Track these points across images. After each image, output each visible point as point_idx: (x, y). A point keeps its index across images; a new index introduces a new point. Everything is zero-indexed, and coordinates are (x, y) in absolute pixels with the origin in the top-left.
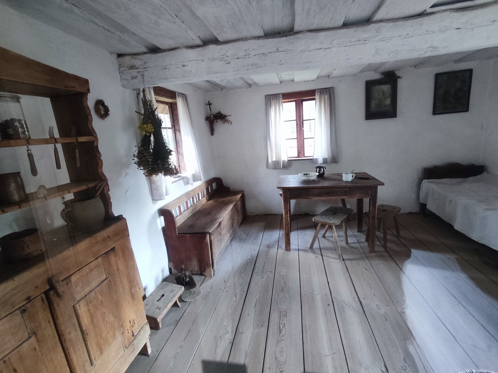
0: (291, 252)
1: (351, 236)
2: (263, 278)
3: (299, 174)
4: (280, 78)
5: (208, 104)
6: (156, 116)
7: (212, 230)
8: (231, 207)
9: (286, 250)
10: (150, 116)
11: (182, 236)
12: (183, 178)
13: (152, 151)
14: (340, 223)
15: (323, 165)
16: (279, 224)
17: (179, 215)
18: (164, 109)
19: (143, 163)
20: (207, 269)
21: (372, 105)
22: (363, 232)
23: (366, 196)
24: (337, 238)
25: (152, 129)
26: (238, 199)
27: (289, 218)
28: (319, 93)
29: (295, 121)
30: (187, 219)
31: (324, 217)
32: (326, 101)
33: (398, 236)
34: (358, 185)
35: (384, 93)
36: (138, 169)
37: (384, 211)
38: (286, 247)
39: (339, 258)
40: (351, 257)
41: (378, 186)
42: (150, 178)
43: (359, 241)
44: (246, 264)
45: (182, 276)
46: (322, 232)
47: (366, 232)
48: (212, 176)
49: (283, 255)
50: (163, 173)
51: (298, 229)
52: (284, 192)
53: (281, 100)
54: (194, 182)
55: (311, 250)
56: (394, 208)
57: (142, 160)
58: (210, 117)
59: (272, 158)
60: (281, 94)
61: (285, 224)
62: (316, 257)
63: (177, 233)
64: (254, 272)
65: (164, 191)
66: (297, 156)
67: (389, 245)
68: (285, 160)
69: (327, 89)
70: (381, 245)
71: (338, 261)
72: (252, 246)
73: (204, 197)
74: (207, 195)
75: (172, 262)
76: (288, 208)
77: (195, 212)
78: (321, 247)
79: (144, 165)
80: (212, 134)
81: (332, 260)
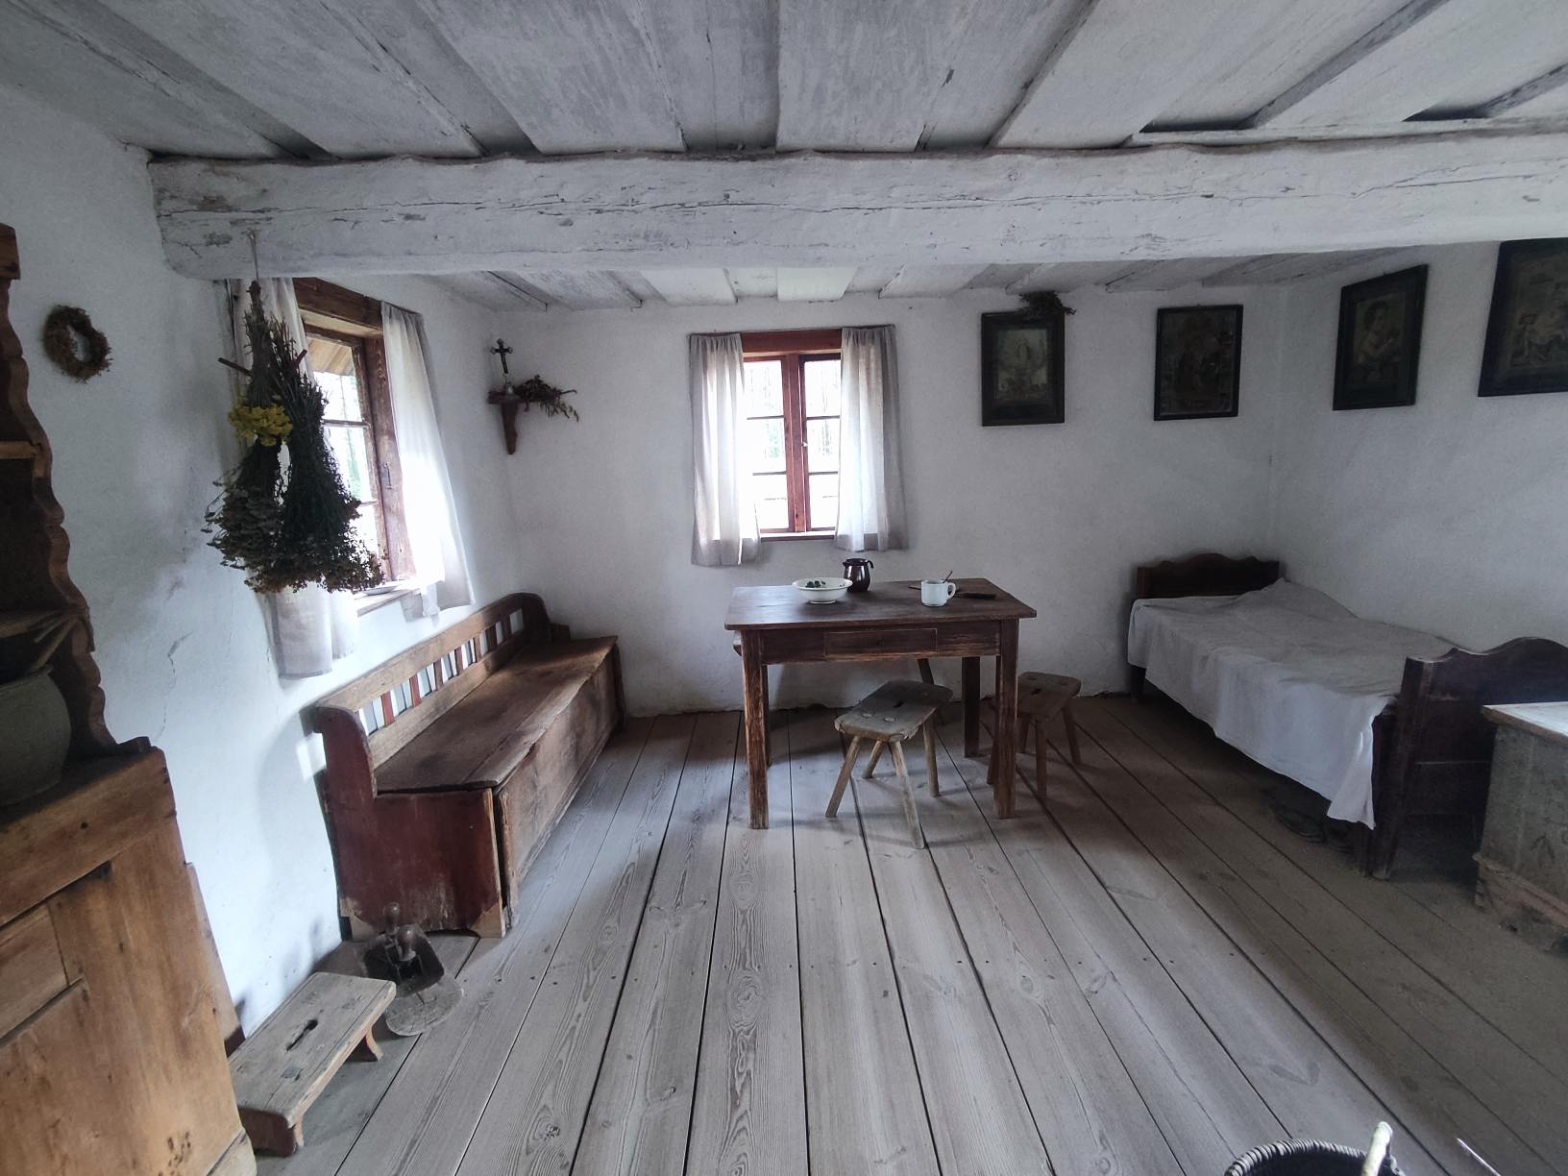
0: (769, 830)
1: (948, 771)
2: (677, 925)
3: (794, 583)
4: (734, 285)
5: (497, 351)
6: (302, 381)
7: (503, 776)
8: (570, 694)
9: (753, 826)
10: (280, 380)
11: (392, 802)
12: (402, 597)
13: (281, 501)
14: (917, 733)
15: (866, 557)
16: (730, 742)
17: (385, 726)
18: (336, 357)
20: (484, 912)
22: (980, 756)
23: (988, 648)
24: (908, 780)
25: (283, 425)
26: (597, 665)
27: (762, 721)
28: (851, 338)
29: (782, 420)
30: (415, 738)
31: (870, 715)
32: (873, 365)
33: (1075, 763)
34: (965, 616)
35: (1029, 350)
36: (224, 564)
37: (1037, 691)
38: (754, 817)
39: (913, 843)
40: (947, 835)
41: (1020, 620)
42: (275, 596)
43: (971, 785)
44: (624, 884)
45: (388, 943)
46: (864, 762)
47: (990, 756)
48: (510, 586)
49: (744, 844)
50: (323, 578)
51: (791, 756)
52: (747, 642)
53: (739, 353)
54: (442, 609)
55: (831, 822)
56: (1064, 681)
57: (242, 532)
58: (504, 393)
59: (709, 530)
60: (738, 332)
61: (750, 741)
62: (847, 843)
63: (374, 790)
64: (647, 909)
65: (328, 642)
66: (786, 525)
67: (1051, 791)
68: (750, 539)
69: (876, 331)
70: (1029, 792)
71: (910, 850)
72: (644, 821)
73: (476, 662)
74: (490, 654)
75: (354, 896)
76: (758, 689)
77: (444, 712)
78: (862, 810)
79: (249, 550)
80: (511, 448)
81: (892, 849)
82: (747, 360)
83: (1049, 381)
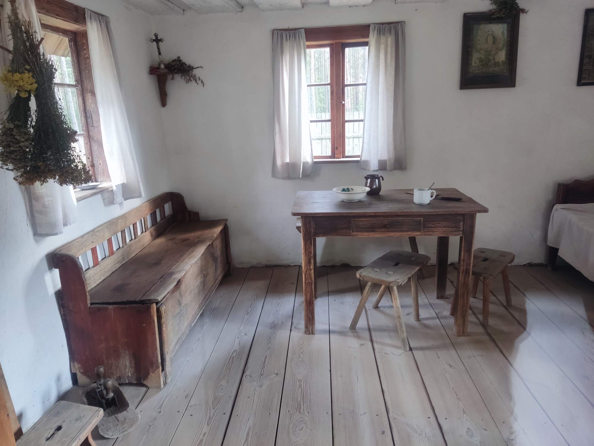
0: (316, 336)
1: (425, 306)
2: (261, 386)
3: (334, 189)
5: (154, 40)
6: (42, 57)
7: (162, 296)
8: (201, 250)
9: (306, 333)
10: (29, 57)
11: (99, 309)
12: (102, 191)
13: (32, 130)
14: (407, 282)
15: (380, 173)
16: (293, 284)
17: (94, 267)
18: (59, 44)
19: (13, 156)
20: (151, 374)
21: (474, 60)
22: (447, 298)
23: (454, 231)
24: (401, 310)
25: (31, 84)
26: (215, 236)
27: (313, 271)
28: (376, 32)
29: (329, 87)
30: (111, 274)
31: (378, 270)
32: (389, 49)
33: (508, 305)
34: (441, 211)
35: (494, 38)
36: (2, 167)
37: (485, 260)
38: (306, 327)
39: (403, 347)
40: (423, 344)
41: (477, 214)
42: (29, 188)
43: (440, 315)
44: (231, 361)
45: (98, 388)
46: (374, 299)
47: (453, 299)
48: (164, 188)
49: (301, 342)
50: (57, 177)
51: (329, 293)
52: (305, 224)
53: (303, 42)
54: (125, 200)
55: (353, 332)
56: (503, 254)
57: (11, 149)
58: (159, 68)
59: (283, 156)
60: (303, 28)
61: (305, 283)
62: (362, 345)
63: (88, 302)
64: (244, 376)
65: (60, 216)
66: (329, 153)
67: (491, 322)
68: (307, 162)
69: (392, 26)
70: (478, 322)
71: (400, 351)
72: (242, 326)
73: (145, 231)
74: (153, 228)
75: (79, 362)
76: (311, 252)
77: (127, 260)
78: (371, 327)
79: (15, 159)
80: (164, 103)
81: (389, 350)
82: (309, 47)
83: (506, 58)
